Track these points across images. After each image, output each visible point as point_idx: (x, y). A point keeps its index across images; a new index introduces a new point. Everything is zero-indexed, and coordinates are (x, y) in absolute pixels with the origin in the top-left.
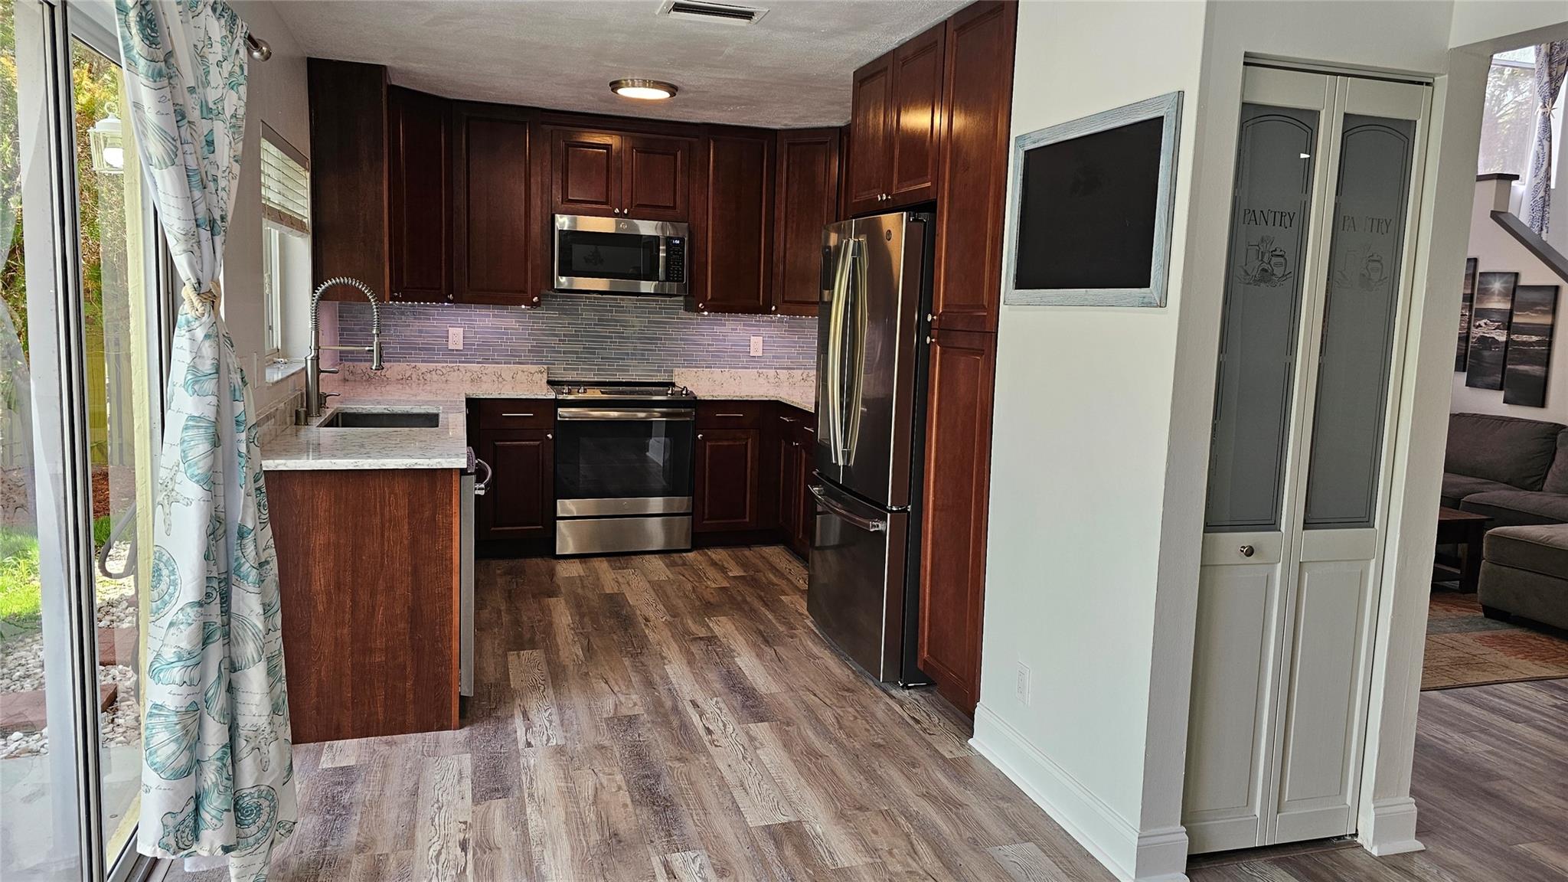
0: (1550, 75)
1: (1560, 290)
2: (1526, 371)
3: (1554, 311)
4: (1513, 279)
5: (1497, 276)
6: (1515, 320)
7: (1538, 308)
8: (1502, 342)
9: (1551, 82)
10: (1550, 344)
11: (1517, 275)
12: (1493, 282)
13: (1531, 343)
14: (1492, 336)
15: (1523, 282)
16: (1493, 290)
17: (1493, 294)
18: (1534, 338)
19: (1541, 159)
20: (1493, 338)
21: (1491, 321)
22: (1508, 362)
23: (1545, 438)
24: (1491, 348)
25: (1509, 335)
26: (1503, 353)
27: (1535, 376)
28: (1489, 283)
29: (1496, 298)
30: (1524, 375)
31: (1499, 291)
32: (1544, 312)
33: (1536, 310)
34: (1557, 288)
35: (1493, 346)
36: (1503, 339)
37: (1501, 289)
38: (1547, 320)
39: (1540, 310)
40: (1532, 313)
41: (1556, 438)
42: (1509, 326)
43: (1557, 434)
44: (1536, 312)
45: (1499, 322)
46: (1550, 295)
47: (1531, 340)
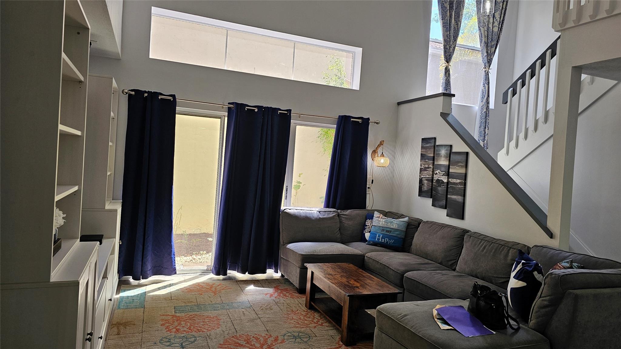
0: (487, 52)
1: (469, 154)
2: (455, 199)
3: (466, 166)
4: (449, 149)
5: (443, 146)
6: (451, 171)
7: (459, 164)
8: (445, 183)
9: (488, 56)
10: (465, 184)
11: (451, 146)
12: (441, 150)
13: (457, 183)
14: (442, 179)
15: (454, 150)
16: (441, 154)
17: (441, 156)
18: (458, 181)
19: (484, 93)
20: (442, 180)
21: (441, 171)
22: (448, 194)
23: (458, 238)
24: (441, 186)
25: (448, 178)
26: (446, 189)
27: (459, 202)
28: (440, 151)
29: (443, 159)
30: (454, 201)
31: (444, 155)
32: (462, 166)
33: (459, 165)
34: (467, 153)
35: (442, 185)
36: (445, 181)
37: (445, 154)
38: (463, 171)
39: (460, 165)
40: (457, 167)
41: (464, 238)
42: (448, 174)
43: (464, 236)
44: (459, 166)
45: (444, 172)
46: (463, 157)
47: (457, 182)
